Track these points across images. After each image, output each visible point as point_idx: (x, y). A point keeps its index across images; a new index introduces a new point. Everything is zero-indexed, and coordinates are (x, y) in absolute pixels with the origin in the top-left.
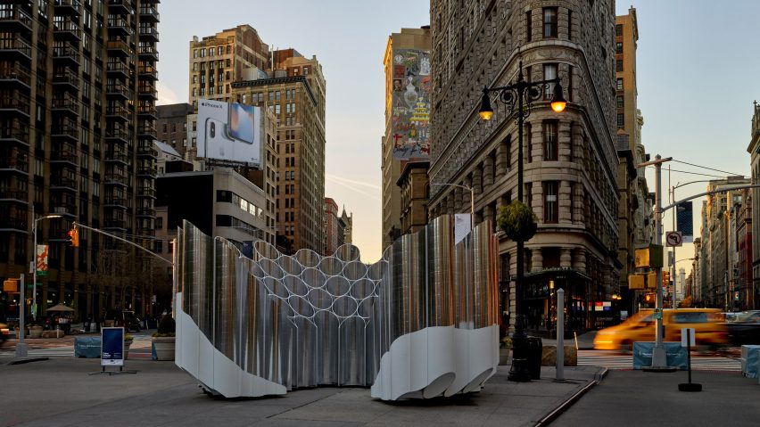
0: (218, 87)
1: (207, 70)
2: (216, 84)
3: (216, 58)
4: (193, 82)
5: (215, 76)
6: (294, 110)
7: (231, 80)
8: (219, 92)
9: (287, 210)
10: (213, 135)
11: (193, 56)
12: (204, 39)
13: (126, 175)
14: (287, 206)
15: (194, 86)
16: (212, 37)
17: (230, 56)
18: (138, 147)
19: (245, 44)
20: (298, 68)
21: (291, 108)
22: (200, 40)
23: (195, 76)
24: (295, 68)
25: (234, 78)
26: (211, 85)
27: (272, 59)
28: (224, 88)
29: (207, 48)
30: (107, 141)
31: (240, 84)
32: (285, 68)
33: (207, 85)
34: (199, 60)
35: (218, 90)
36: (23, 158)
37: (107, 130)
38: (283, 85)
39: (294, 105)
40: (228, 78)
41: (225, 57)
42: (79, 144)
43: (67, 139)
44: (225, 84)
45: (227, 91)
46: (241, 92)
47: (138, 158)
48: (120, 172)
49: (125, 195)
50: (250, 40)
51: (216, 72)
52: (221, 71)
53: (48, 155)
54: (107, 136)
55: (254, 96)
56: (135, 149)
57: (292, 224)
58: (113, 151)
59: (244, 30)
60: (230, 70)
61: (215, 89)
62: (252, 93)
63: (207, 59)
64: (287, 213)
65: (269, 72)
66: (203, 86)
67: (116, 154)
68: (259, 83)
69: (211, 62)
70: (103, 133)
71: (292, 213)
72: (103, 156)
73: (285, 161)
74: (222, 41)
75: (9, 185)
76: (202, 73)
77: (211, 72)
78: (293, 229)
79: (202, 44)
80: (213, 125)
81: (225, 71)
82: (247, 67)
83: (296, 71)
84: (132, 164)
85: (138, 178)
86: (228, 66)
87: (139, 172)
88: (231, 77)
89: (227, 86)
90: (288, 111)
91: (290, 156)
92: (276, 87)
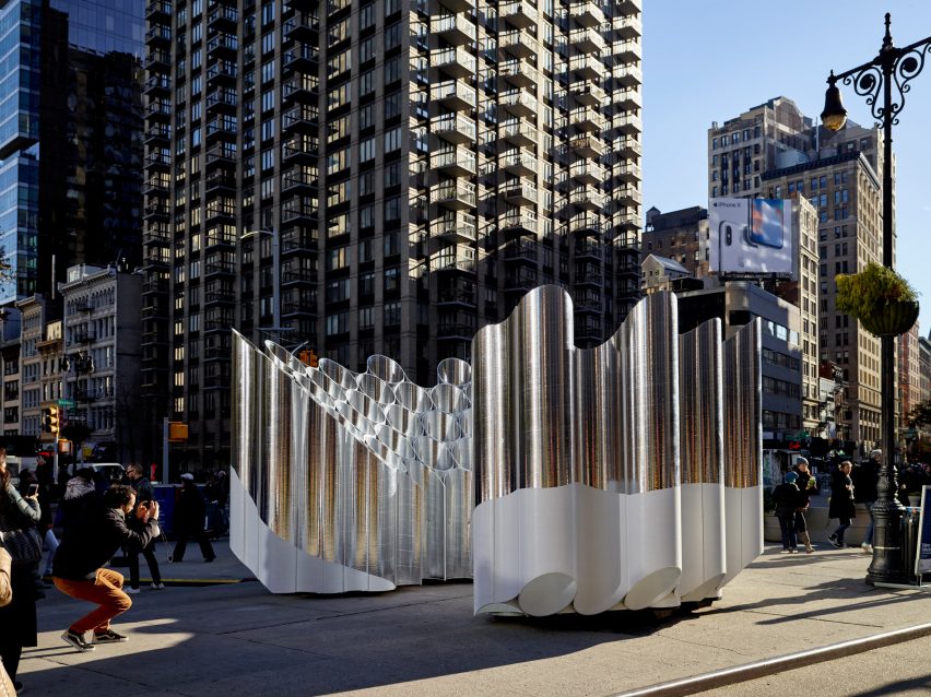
0: (745, 181)
1: (730, 162)
2: (741, 178)
3: (741, 145)
4: (713, 178)
5: (741, 169)
6: (845, 199)
7: (761, 171)
8: (746, 187)
9: (839, 331)
10: (729, 242)
11: (714, 146)
12: (726, 123)
13: (603, 300)
14: (838, 325)
15: (714, 184)
16: (735, 121)
17: (759, 141)
18: (620, 265)
19: (779, 121)
20: (854, 142)
21: (842, 197)
22: (721, 125)
23: (715, 172)
24: (849, 143)
25: (764, 168)
26: (736, 180)
27: (817, 136)
28: (752, 182)
29: (730, 134)
30: (577, 261)
31: (773, 173)
32: (836, 145)
33: (730, 181)
34: (720, 151)
35: (745, 185)
36: (471, 289)
37: (576, 248)
38: (830, 167)
39: (845, 192)
40: (757, 169)
41: (753, 142)
42: (540, 267)
43: (524, 262)
44: (753, 177)
45: (757, 185)
46: (774, 183)
47: (619, 278)
48: (595, 297)
49: (603, 324)
50: (785, 115)
51: (741, 163)
52: (747, 161)
53: (501, 283)
54: (576, 254)
55: (791, 186)
56: (615, 268)
57: (846, 348)
58: (585, 272)
59: (777, 103)
60: (760, 158)
61: (740, 185)
62: (789, 184)
63: (729, 149)
64: (838, 335)
65: (812, 153)
66: (725, 182)
67: (588, 275)
68: (798, 169)
69: (734, 151)
70: (572, 252)
71: (846, 334)
72: (572, 278)
73: (834, 266)
74: (749, 123)
75: (455, 320)
76: (724, 166)
77: (736, 164)
78: (846, 355)
79: (723, 131)
80: (729, 230)
81: (753, 160)
82: (782, 150)
83: (850, 146)
84: (612, 284)
85: (619, 302)
86: (757, 152)
87: (620, 294)
88: (761, 167)
89: (756, 178)
90: (838, 200)
91: (841, 259)
92: (820, 172)
